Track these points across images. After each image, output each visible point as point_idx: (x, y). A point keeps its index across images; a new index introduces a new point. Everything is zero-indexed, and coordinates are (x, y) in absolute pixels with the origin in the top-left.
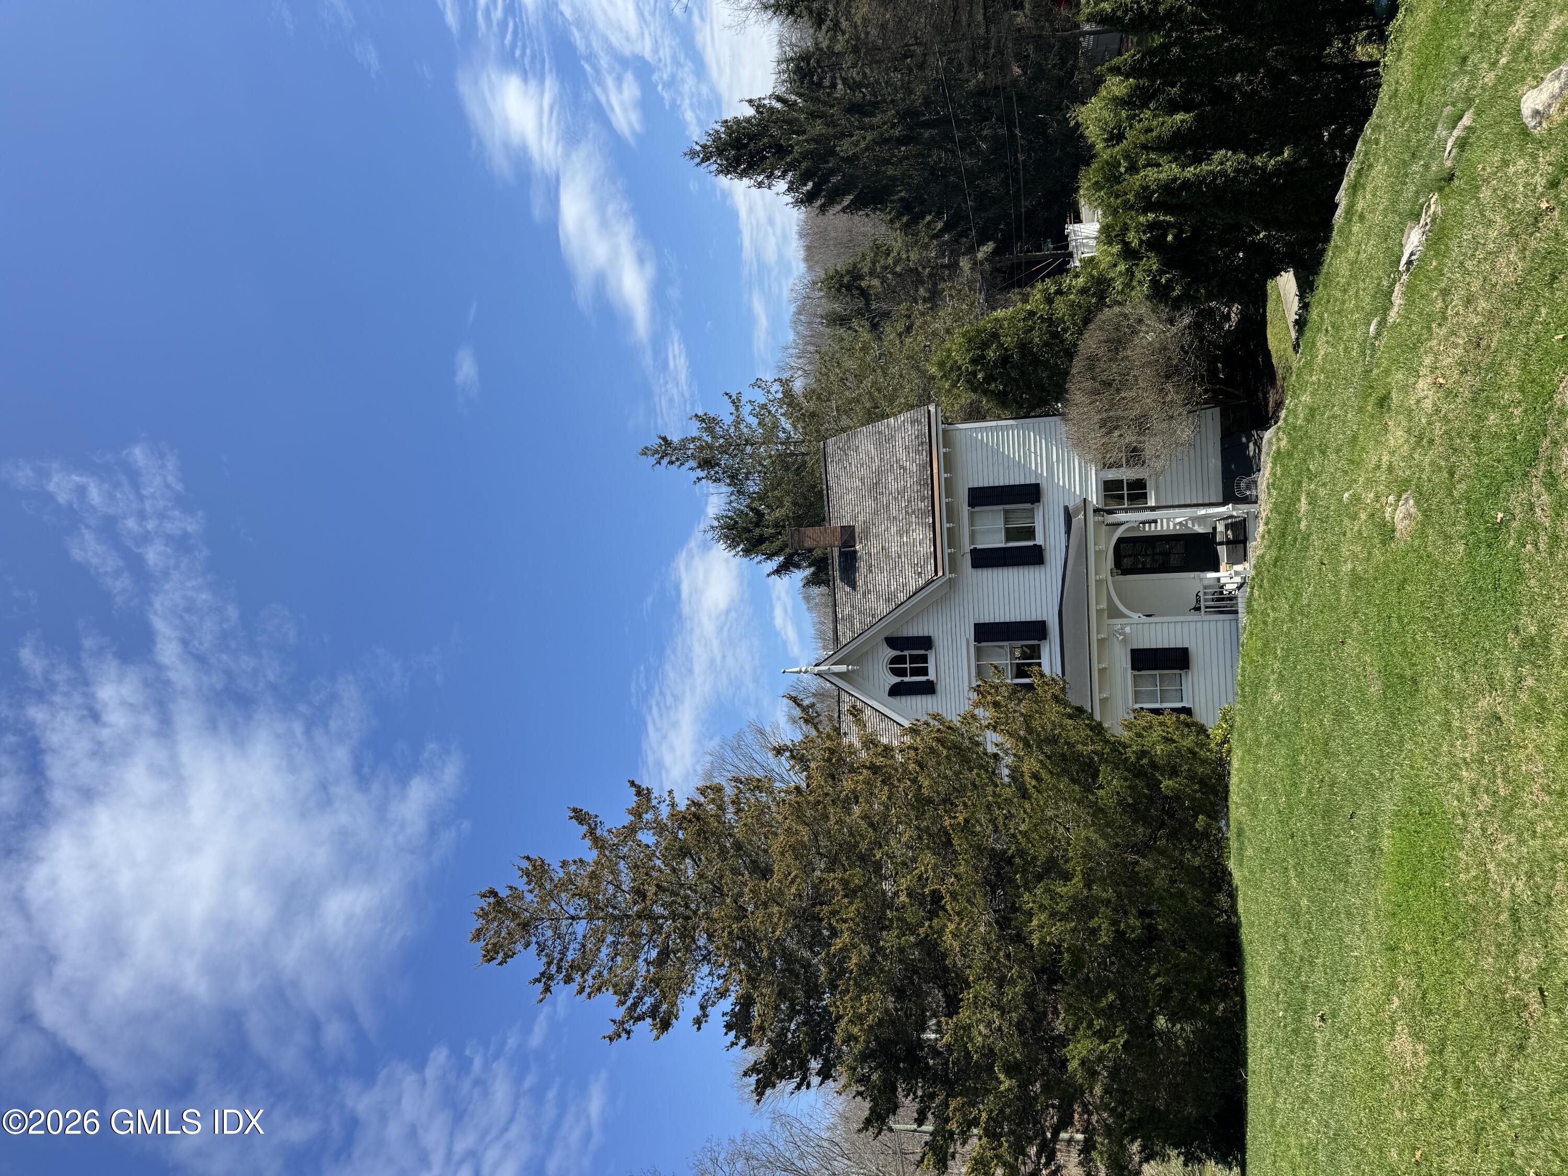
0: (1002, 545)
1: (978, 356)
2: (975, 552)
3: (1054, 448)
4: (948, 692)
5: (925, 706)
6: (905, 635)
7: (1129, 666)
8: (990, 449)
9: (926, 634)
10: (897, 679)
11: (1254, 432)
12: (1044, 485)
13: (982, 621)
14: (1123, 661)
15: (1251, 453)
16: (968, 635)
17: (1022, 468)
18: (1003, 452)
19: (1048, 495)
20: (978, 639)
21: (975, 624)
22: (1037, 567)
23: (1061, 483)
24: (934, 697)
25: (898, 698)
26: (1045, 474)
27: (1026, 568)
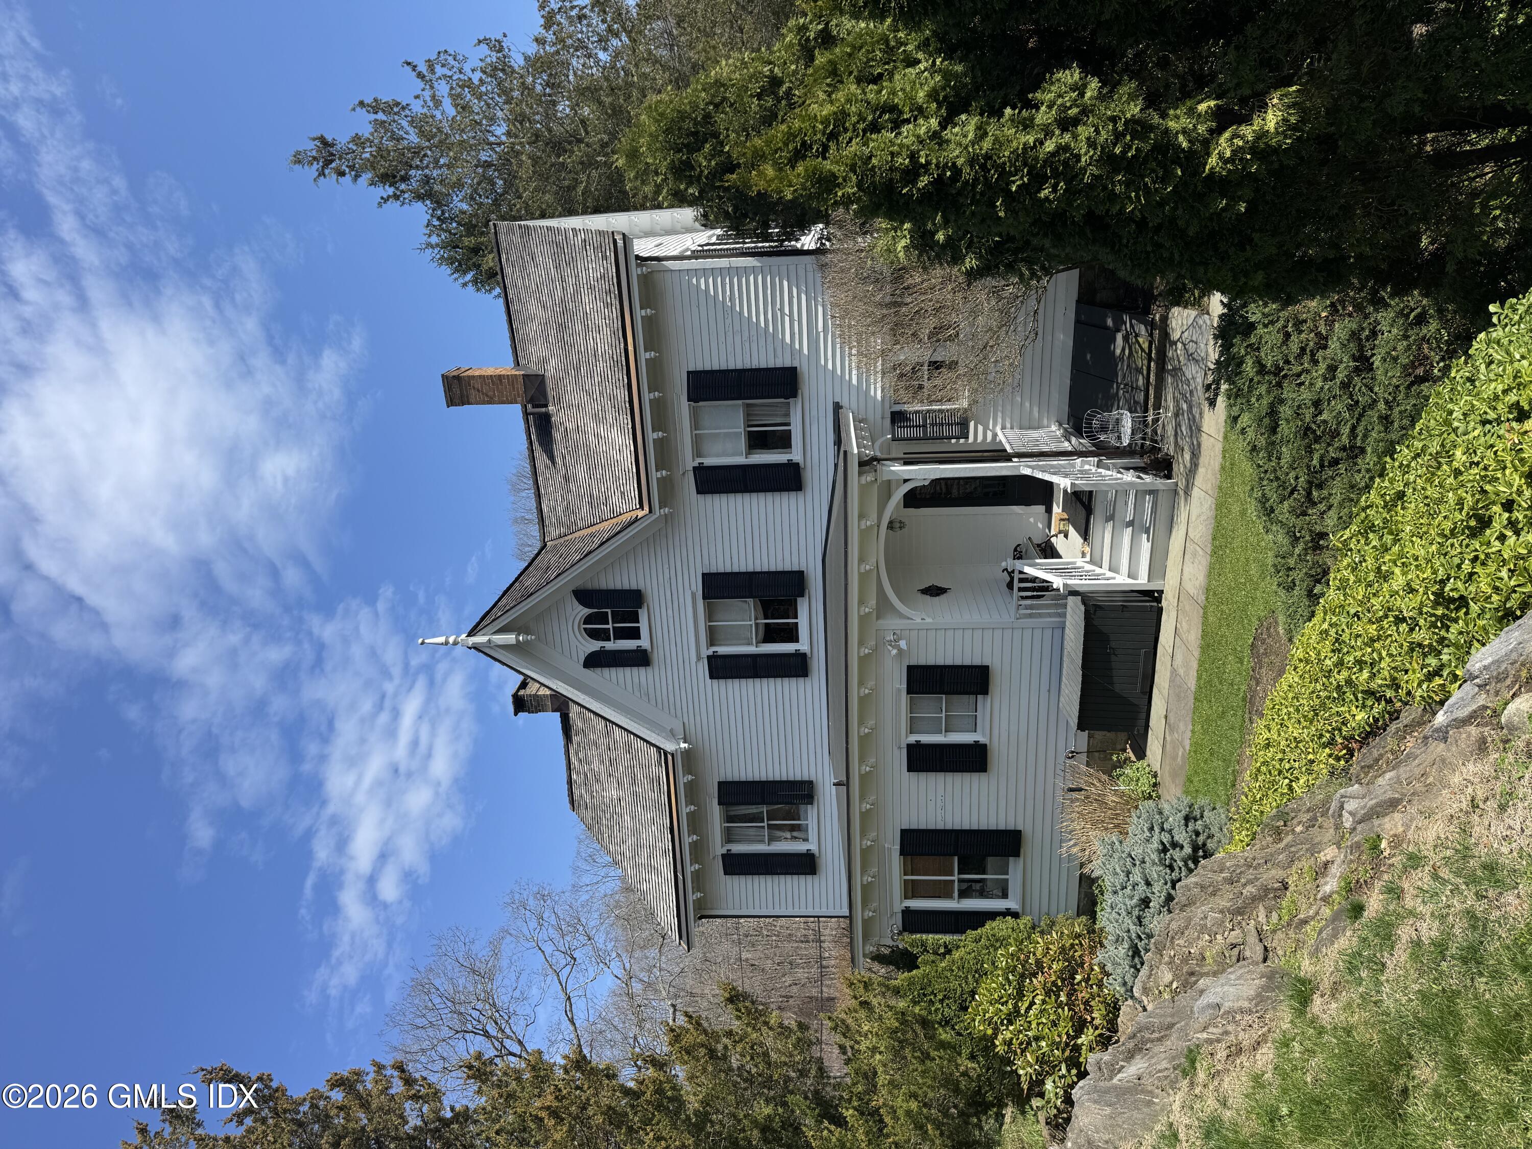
0: (741, 460)
1: (682, 162)
2: (699, 470)
3: (820, 309)
4: (668, 661)
5: (636, 680)
6: (604, 586)
7: (904, 686)
8: (719, 306)
9: (634, 587)
10: (595, 646)
11: (1127, 318)
12: (804, 370)
13: (714, 570)
14: (897, 682)
15: (1118, 352)
16: (694, 588)
17: (770, 339)
18: (741, 313)
19: (810, 385)
20: (708, 594)
21: (703, 574)
22: (793, 494)
23: (830, 366)
24: (649, 669)
25: (598, 670)
26: (806, 351)
27: (777, 495)
